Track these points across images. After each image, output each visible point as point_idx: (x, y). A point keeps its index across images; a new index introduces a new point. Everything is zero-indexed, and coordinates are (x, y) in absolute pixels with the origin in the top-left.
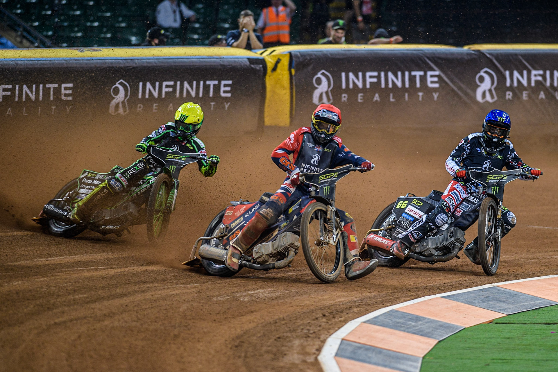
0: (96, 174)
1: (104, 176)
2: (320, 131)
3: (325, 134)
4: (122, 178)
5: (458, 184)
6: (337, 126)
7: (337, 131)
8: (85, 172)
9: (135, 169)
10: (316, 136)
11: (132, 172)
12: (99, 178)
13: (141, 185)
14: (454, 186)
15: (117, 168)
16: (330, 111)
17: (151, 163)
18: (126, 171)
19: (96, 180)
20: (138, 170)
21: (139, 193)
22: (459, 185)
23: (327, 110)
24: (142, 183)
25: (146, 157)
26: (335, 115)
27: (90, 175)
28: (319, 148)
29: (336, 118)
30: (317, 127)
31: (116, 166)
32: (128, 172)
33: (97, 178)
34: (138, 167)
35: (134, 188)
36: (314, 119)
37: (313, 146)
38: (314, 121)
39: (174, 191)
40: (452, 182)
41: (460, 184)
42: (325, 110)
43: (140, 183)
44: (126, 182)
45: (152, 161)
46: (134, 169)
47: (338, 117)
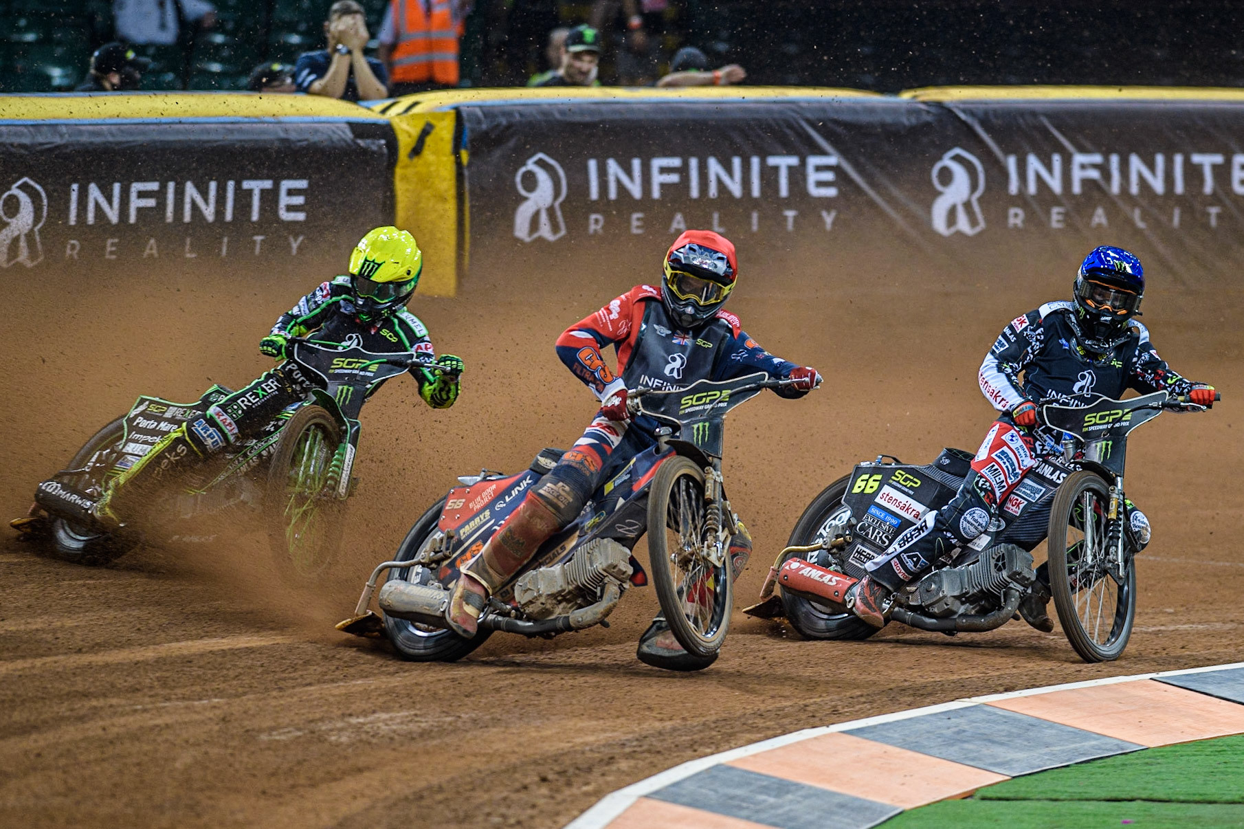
0: (168, 406)
1: (185, 412)
2: (682, 297)
3: (695, 305)
4: (222, 418)
5: (1013, 431)
6: (726, 285)
7: (726, 297)
8: (142, 401)
9: (257, 395)
10: (673, 310)
11: (249, 401)
12: (173, 417)
13: (270, 433)
14: (1003, 437)
15: (217, 391)
16: (706, 249)
17: (295, 382)
18: (235, 399)
19: (166, 420)
20: (264, 396)
21: (264, 453)
22: (1015, 433)
23: (700, 247)
24: (272, 429)
25: (284, 367)
26: (719, 258)
27: (153, 408)
28: (684, 338)
29: (721, 267)
30: (674, 288)
31: (215, 387)
32: (239, 401)
33: (168, 415)
34: (264, 390)
35: (255, 441)
36: (669, 268)
37: (669, 332)
38: (669, 272)
39: (344, 448)
40: (997, 426)
41: (1018, 432)
42: (696, 247)
43: (270, 428)
44: (234, 425)
45: (298, 376)
46: (254, 394)
47: (728, 262)
